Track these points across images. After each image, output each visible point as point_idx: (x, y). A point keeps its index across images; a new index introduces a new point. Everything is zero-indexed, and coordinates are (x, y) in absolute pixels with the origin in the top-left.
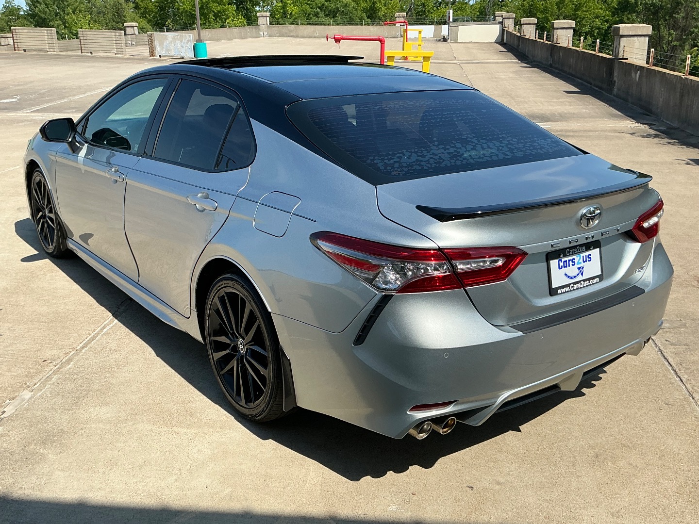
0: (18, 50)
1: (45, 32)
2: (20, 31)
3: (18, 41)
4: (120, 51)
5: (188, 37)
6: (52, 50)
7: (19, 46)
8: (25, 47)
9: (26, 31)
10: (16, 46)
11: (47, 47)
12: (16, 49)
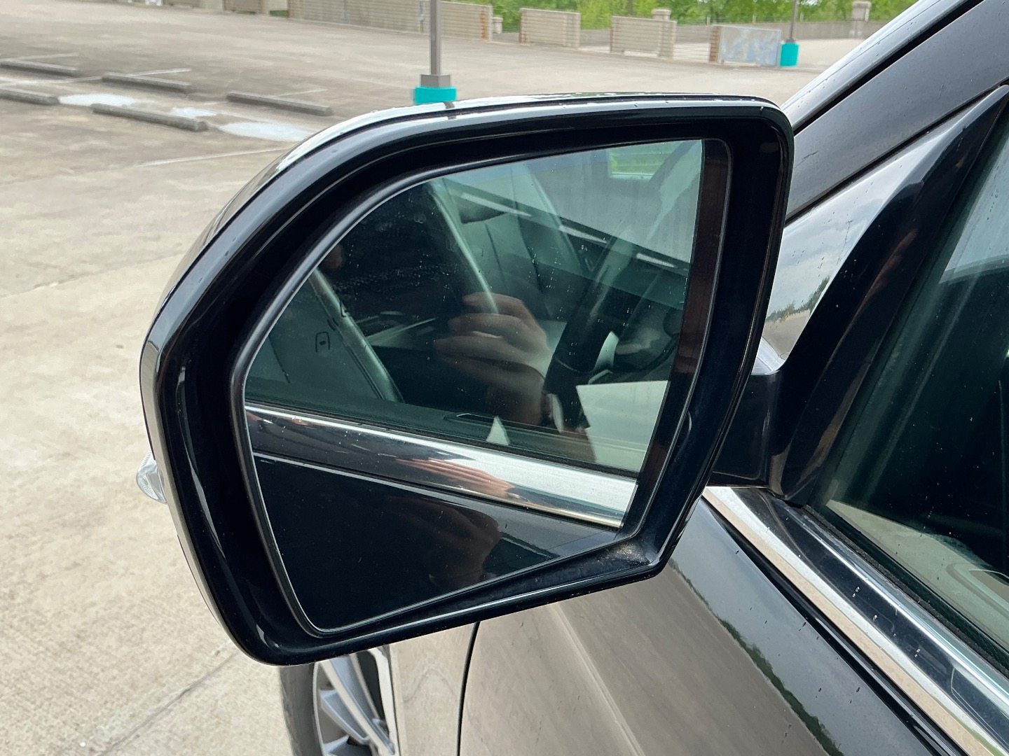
0: (525, 42)
1: (565, 17)
2: (531, 14)
3: (527, 29)
4: (666, 52)
5: (773, 33)
6: (569, 45)
7: (527, 37)
8: (534, 37)
9: (540, 14)
10: (523, 36)
11: (564, 40)
12: (523, 40)
